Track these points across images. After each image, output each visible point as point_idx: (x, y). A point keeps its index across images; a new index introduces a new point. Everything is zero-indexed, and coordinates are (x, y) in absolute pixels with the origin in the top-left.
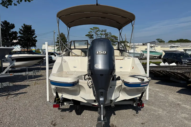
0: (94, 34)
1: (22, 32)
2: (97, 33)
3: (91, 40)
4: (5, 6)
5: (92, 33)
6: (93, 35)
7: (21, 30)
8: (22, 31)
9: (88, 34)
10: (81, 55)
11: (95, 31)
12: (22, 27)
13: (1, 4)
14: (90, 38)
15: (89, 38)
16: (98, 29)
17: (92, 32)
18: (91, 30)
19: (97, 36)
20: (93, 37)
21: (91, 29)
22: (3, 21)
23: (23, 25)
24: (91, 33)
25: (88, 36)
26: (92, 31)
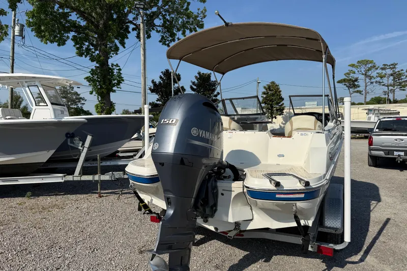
0: (361, 77)
1: (195, 87)
2: (369, 73)
3: (351, 92)
4: (166, 44)
5: (355, 76)
6: (356, 80)
7: (194, 83)
8: (195, 85)
9: (345, 77)
10: (230, 127)
11: (363, 70)
12: (196, 77)
13: (160, 41)
14: (349, 87)
15: (347, 88)
16: (370, 65)
17: (354, 73)
18: (351, 68)
19: (368, 80)
20: (356, 83)
21: (353, 66)
22: (164, 70)
23: (197, 75)
24: (352, 75)
25: (344, 83)
26: (354, 69)
